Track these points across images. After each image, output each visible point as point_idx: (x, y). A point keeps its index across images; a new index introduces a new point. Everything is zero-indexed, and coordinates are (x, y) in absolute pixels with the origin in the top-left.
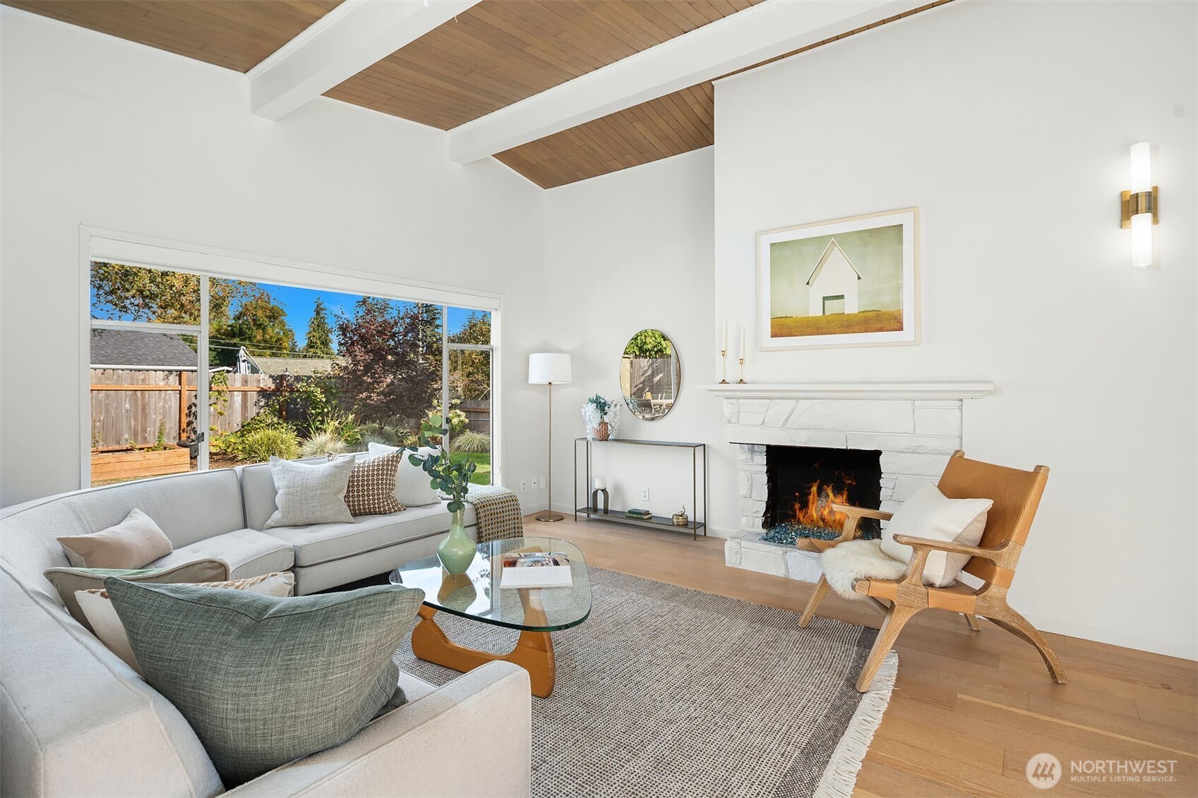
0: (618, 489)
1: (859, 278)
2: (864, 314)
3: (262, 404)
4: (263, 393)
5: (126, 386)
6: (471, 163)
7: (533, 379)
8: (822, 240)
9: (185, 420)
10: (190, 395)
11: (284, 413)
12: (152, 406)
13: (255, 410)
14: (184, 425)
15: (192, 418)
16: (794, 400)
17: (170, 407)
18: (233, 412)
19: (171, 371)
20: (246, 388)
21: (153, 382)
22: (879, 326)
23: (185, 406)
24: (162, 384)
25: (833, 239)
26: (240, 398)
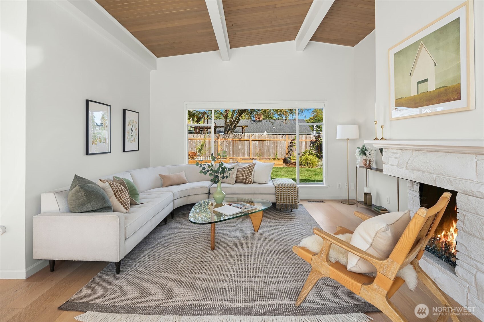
0: (378, 195)
1: (435, 65)
2: (439, 90)
3: (312, 146)
4: (312, 142)
5: (272, 139)
6: (304, 50)
7: (338, 137)
8: (416, 44)
9: (287, 151)
10: (289, 142)
11: (319, 149)
12: (279, 146)
13: (309, 148)
14: (287, 152)
15: (289, 150)
16: (411, 151)
17: (283, 146)
18: (302, 148)
19: (283, 135)
20: (306, 140)
21: (279, 138)
22: (446, 98)
23: (287, 146)
24: (281, 139)
25: (421, 42)
26: (304, 144)
